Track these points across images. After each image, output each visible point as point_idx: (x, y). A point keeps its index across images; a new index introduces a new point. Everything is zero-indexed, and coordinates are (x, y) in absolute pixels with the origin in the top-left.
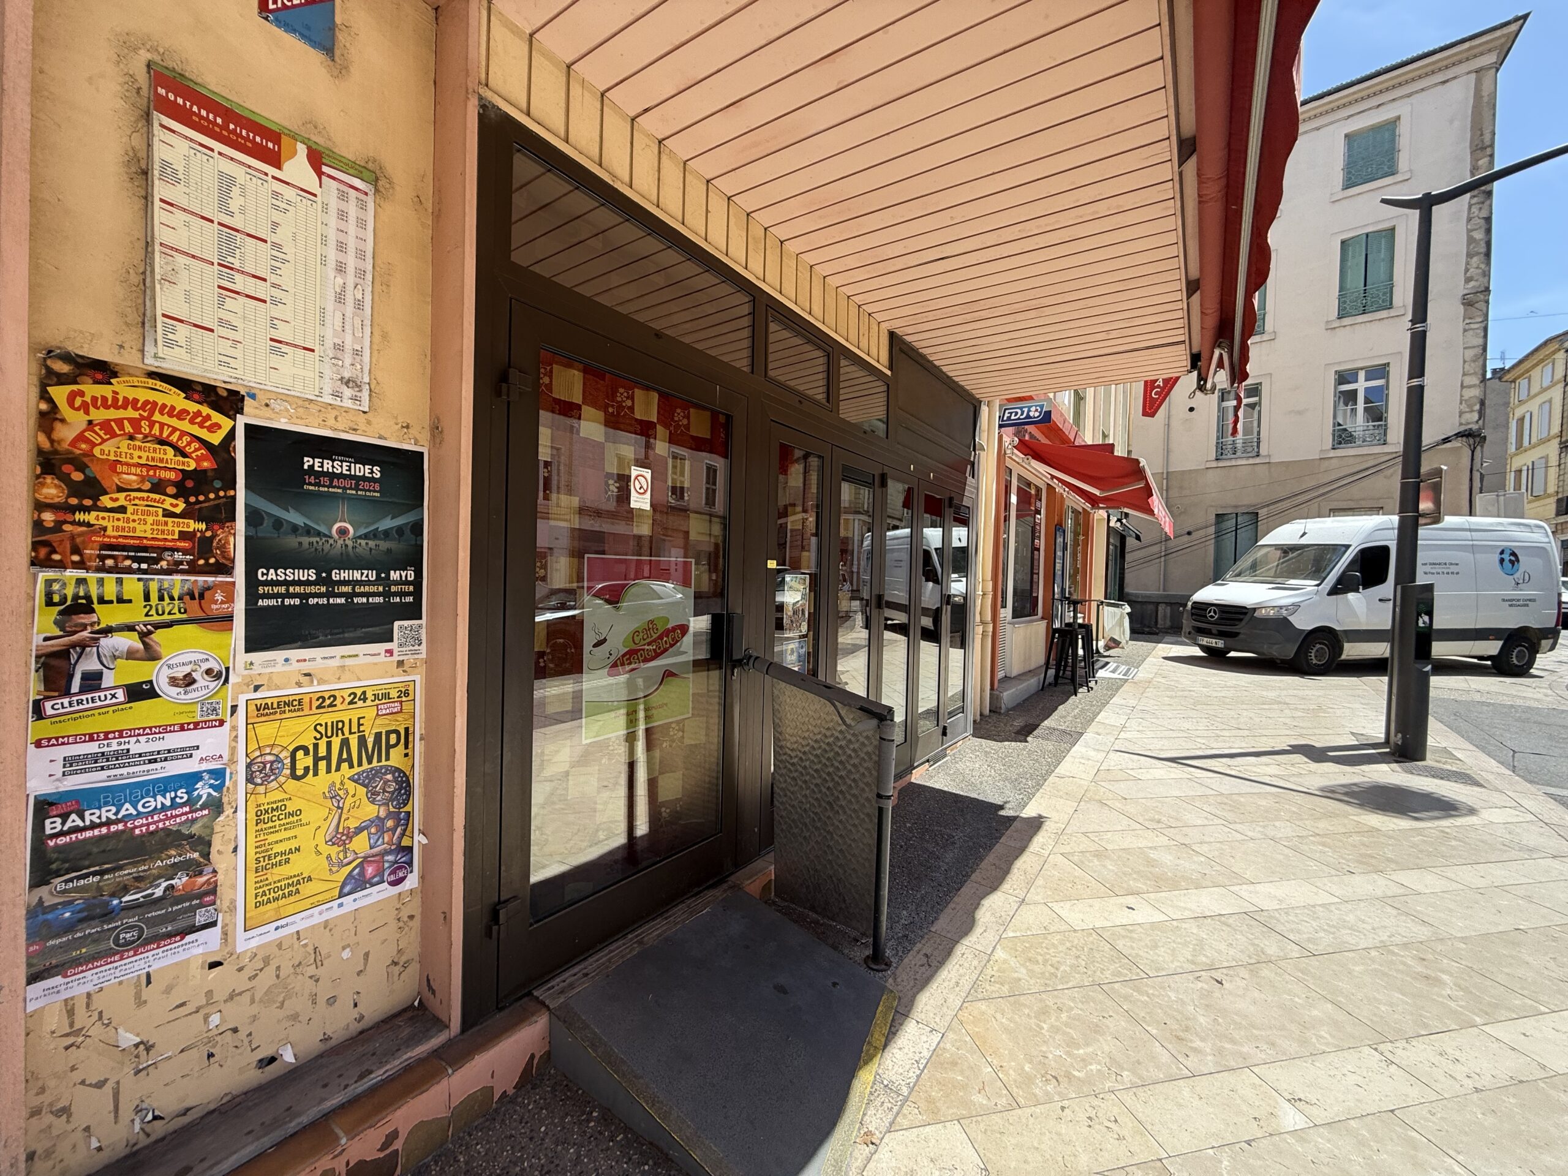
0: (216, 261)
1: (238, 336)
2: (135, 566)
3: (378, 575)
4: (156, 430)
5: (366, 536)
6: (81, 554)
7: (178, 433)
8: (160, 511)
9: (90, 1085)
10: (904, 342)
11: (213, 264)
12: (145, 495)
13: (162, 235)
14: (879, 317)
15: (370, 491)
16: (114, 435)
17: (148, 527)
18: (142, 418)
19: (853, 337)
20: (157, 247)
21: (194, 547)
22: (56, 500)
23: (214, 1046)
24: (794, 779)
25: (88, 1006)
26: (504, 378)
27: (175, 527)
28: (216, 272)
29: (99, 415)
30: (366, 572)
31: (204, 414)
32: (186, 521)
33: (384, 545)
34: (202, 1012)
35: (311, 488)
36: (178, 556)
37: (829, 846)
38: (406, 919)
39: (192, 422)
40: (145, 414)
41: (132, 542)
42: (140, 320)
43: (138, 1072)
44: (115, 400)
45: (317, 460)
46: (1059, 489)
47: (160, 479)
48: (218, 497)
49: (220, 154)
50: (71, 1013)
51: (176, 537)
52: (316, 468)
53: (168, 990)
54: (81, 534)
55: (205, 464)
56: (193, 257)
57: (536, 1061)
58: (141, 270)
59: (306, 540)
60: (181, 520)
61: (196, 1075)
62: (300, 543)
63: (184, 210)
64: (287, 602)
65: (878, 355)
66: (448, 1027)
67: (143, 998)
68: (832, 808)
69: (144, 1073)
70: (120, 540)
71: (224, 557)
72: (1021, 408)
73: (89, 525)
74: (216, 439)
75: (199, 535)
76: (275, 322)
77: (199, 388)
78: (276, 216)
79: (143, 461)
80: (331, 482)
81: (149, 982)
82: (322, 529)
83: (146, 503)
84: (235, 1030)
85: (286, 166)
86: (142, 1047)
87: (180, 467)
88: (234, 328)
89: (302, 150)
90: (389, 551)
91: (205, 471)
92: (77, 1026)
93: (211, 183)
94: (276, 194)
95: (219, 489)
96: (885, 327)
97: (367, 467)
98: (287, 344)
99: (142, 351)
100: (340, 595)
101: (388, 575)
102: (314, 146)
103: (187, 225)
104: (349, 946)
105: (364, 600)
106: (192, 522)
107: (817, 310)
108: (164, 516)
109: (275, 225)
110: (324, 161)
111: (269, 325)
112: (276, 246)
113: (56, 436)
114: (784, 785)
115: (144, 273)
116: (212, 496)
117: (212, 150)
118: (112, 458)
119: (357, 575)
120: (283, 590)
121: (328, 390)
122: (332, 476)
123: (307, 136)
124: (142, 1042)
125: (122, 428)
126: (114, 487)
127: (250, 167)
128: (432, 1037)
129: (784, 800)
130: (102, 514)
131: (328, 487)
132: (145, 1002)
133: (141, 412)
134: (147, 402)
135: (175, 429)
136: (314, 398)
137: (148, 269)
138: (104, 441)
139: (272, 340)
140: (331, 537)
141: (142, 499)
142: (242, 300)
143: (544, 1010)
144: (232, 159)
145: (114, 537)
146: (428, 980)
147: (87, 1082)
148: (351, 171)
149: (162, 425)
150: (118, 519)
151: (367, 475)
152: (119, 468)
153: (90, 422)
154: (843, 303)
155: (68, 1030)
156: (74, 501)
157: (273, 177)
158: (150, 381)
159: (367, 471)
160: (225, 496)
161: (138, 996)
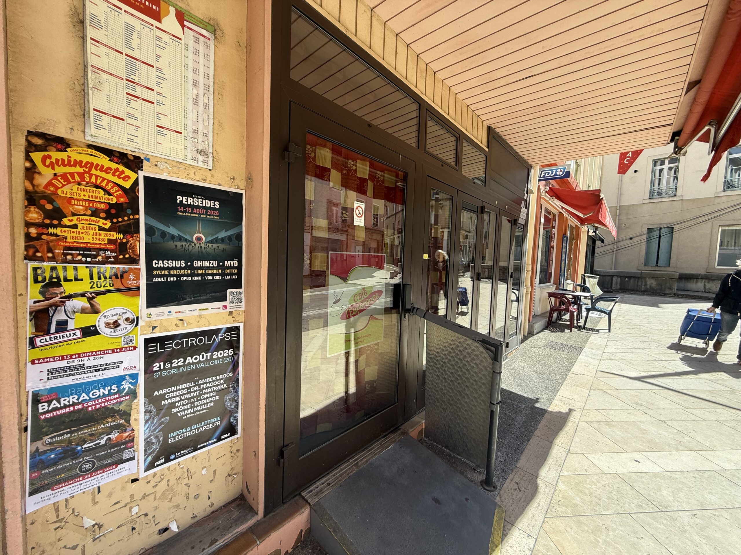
0: (125, 78)
1: (138, 124)
2: (84, 259)
3: (218, 264)
4: (93, 179)
5: (212, 242)
6: (53, 253)
7: (105, 181)
8: (97, 227)
9: (69, 548)
10: (495, 132)
11: (123, 79)
12: (88, 218)
13: (92, 60)
14: (483, 118)
15: (213, 215)
16: (69, 182)
17: (90, 237)
18: (85, 172)
19: (469, 128)
20: (90, 68)
21: (117, 248)
22: (37, 221)
23: (135, 524)
24: (438, 376)
25: (66, 506)
26: (286, 149)
27: (105, 237)
28: (125, 84)
29: (60, 170)
30: (212, 262)
31: (120, 170)
32: (112, 233)
33: (222, 246)
34: (128, 506)
35: (181, 214)
36: (108, 253)
37: (457, 415)
38: (235, 451)
39: (114, 175)
40: (87, 170)
41: (82, 245)
42: (82, 113)
43: (95, 540)
44: (69, 161)
45: (184, 198)
46: (566, 215)
47: (96, 209)
48: (129, 219)
49: (125, 11)
50: (57, 510)
51: (106, 242)
52: (184, 202)
53: (110, 495)
54: (52, 241)
55: (122, 200)
56: (111, 74)
57: (303, 534)
58: (82, 82)
59: (179, 244)
60: (109, 233)
61: (126, 539)
62: (176, 246)
63: (105, 45)
64: (169, 279)
65: (481, 140)
66: (257, 514)
67: (96, 501)
68: (461, 395)
69: (98, 540)
70: (75, 244)
71: (134, 254)
72: (552, 170)
73: (57, 235)
74: (127, 185)
75: (119, 241)
76: (160, 115)
77: (118, 155)
78: (159, 51)
79: (86, 198)
80: (192, 211)
81: (99, 491)
82: (188, 237)
83: (89, 222)
84: (146, 515)
85: (164, 20)
86: (96, 526)
87: (108, 202)
88: (136, 119)
89: (172, 11)
90: (224, 250)
91: (122, 204)
92: (60, 517)
93: (121, 29)
94: (158, 38)
95: (130, 215)
96: (486, 123)
97: (212, 202)
98: (166, 129)
99: (84, 132)
100: (198, 275)
101: (224, 264)
102: (179, 9)
103: (107, 54)
104: (205, 467)
105: (211, 278)
106: (115, 233)
107: (452, 113)
108: (99, 230)
109: (158, 56)
110: (185, 18)
111: (156, 117)
112: (159, 69)
113: (36, 182)
114: (432, 379)
115: (83, 84)
116: (126, 218)
117: (121, 9)
118: (68, 196)
119: (207, 264)
120: (167, 272)
121: (190, 156)
122: (193, 207)
123: (175, 2)
124: (96, 524)
125: (73, 178)
126: (70, 213)
127: (143, 20)
128: (248, 520)
129: (432, 386)
130: (64, 229)
131: (191, 213)
132: (98, 502)
133: (84, 168)
134: (87, 163)
135: (104, 179)
136: (182, 161)
137: (86, 82)
138: (63, 186)
139: (158, 126)
140: (193, 242)
141: (86, 220)
142: (140, 102)
143: (308, 506)
144: (132, 15)
145: (72, 243)
146: (247, 485)
147: (67, 547)
148: (201, 25)
149: (97, 176)
150: (73, 232)
151: (212, 206)
152: (73, 202)
153: (55, 174)
154: (465, 109)
155: (56, 520)
156: (47, 221)
157: (157, 27)
158: (89, 150)
159: (212, 204)
160: (133, 219)
161: (93, 499)
